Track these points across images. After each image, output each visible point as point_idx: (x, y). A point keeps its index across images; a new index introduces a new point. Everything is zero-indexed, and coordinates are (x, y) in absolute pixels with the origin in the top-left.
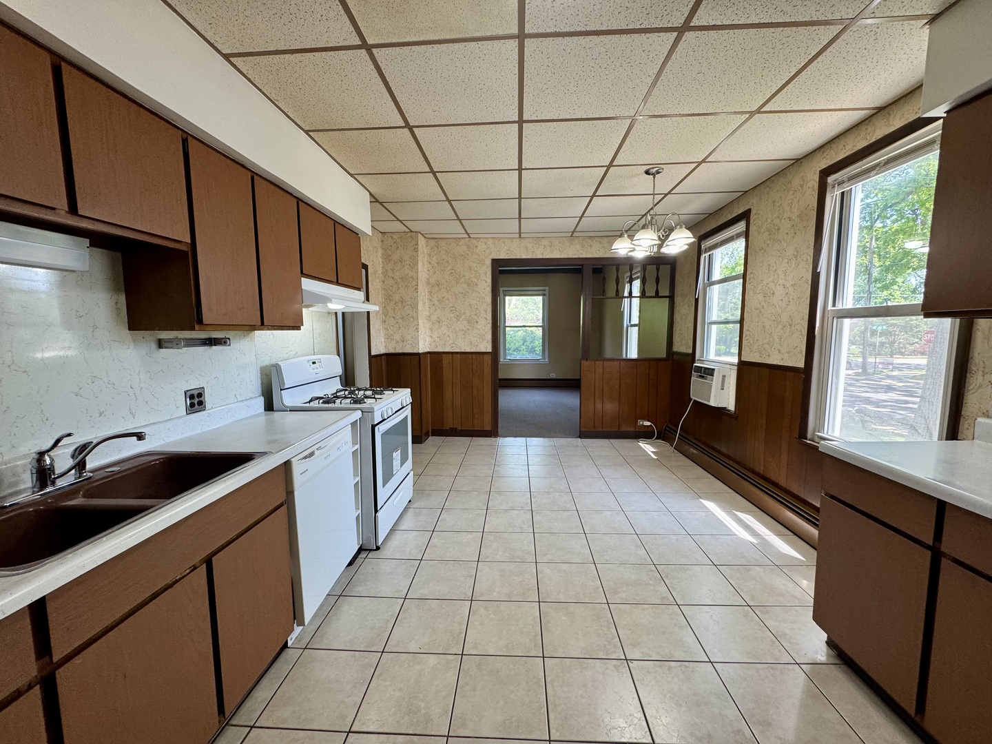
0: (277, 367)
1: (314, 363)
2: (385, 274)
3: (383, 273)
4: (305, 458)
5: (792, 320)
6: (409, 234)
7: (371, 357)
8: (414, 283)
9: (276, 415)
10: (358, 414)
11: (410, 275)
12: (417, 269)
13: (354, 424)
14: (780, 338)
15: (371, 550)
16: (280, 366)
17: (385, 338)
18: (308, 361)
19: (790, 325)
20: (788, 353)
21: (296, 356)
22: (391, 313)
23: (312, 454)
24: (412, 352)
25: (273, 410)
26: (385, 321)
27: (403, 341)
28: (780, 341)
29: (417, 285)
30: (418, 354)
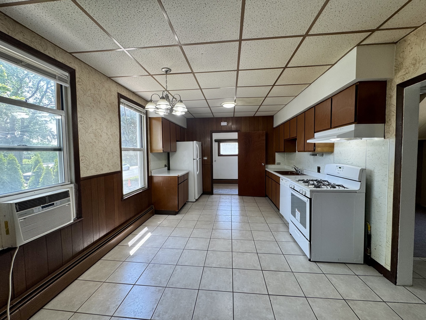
1: (340, 168)
5: (113, 151)
14: (108, 159)
19: (112, 153)
20: (112, 166)
28: (108, 160)
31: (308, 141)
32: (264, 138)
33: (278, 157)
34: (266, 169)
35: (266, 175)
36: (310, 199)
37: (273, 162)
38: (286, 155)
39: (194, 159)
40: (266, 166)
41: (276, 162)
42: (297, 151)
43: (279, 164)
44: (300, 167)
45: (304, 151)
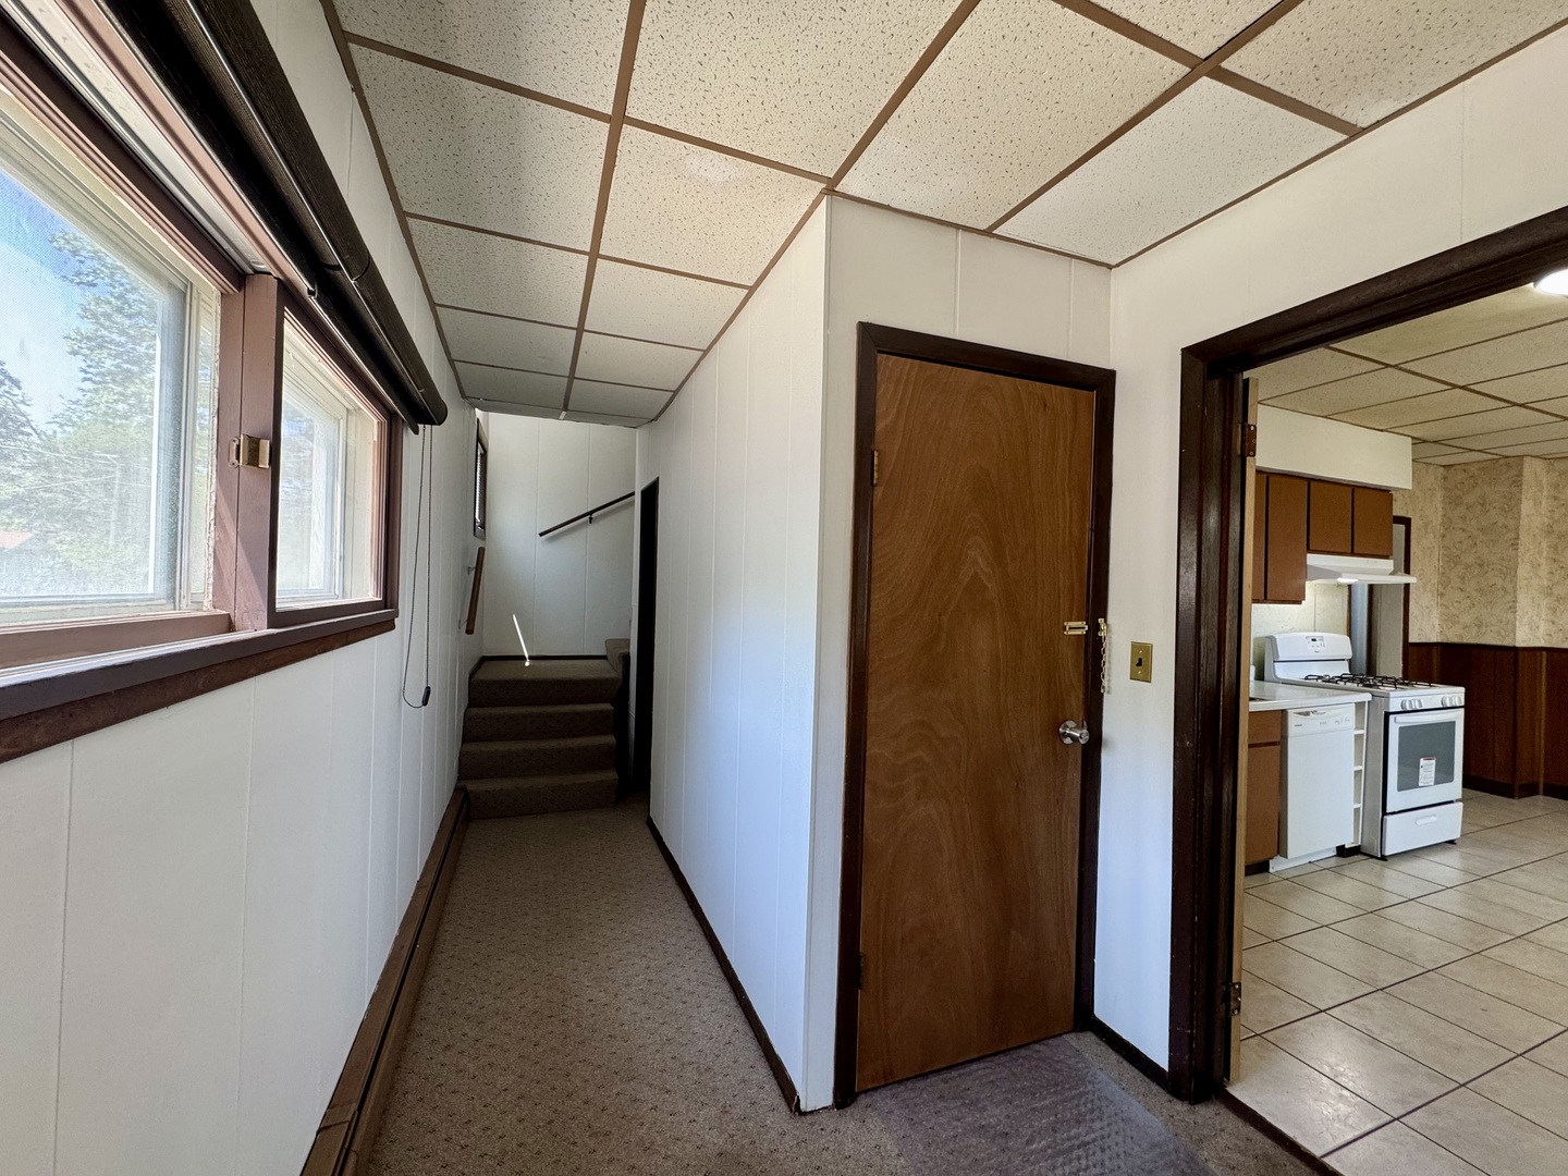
0: (1272, 639)
1: (1314, 640)
2: (1448, 524)
3: (1442, 524)
4: (1300, 714)
6: (1502, 462)
7: (1407, 645)
8: (1512, 535)
9: (1266, 684)
10: (1367, 697)
11: (1500, 524)
12: (1519, 513)
13: (1359, 705)
15: (1372, 857)
16: (1275, 639)
17: (1440, 620)
18: (1307, 637)
21: (1292, 630)
22: (1456, 582)
23: (1307, 714)
24: (1499, 643)
25: (1263, 680)
26: (1442, 595)
27: (1479, 626)
29: (1518, 538)
30: (1515, 649)
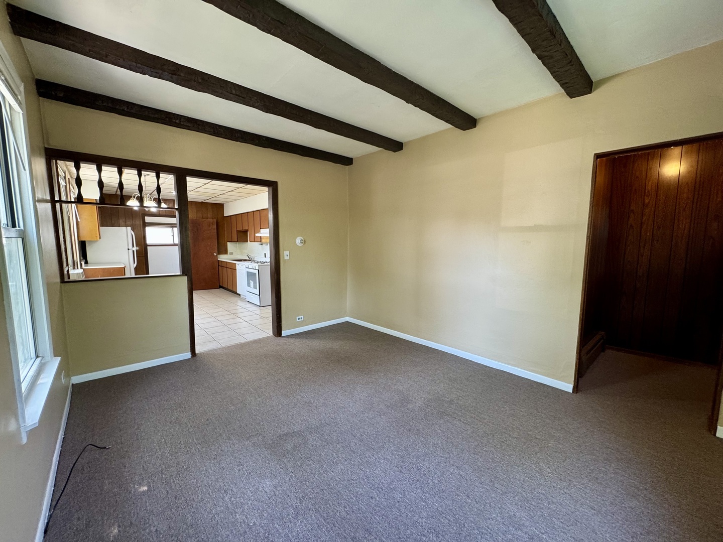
31: (257, 235)
32: (215, 227)
33: (230, 246)
34: (219, 259)
35: (219, 266)
36: (258, 270)
37: (226, 252)
38: (238, 244)
39: (128, 249)
40: (218, 256)
41: (229, 252)
42: (249, 242)
43: (232, 254)
44: (252, 255)
45: (254, 242)
